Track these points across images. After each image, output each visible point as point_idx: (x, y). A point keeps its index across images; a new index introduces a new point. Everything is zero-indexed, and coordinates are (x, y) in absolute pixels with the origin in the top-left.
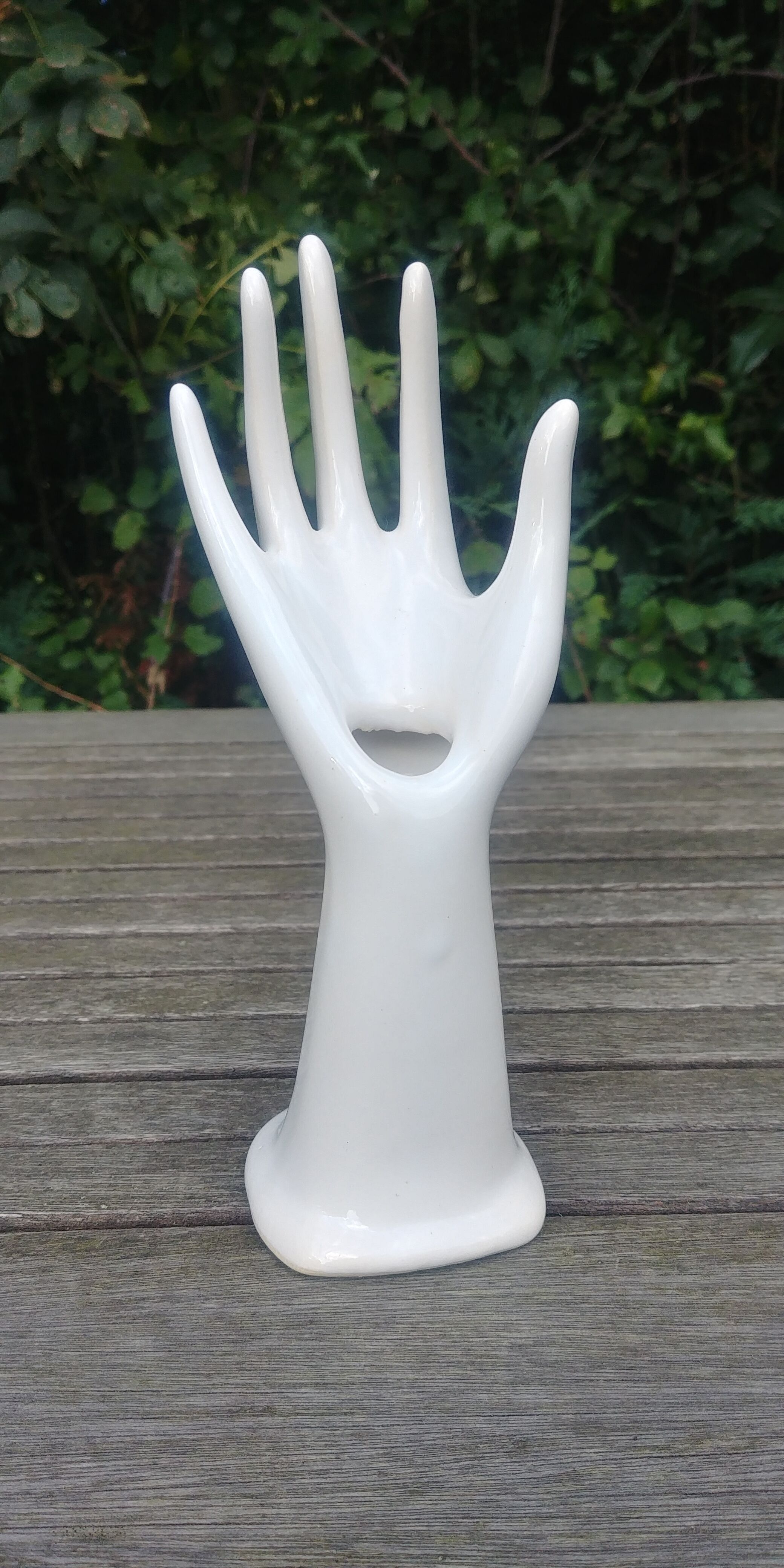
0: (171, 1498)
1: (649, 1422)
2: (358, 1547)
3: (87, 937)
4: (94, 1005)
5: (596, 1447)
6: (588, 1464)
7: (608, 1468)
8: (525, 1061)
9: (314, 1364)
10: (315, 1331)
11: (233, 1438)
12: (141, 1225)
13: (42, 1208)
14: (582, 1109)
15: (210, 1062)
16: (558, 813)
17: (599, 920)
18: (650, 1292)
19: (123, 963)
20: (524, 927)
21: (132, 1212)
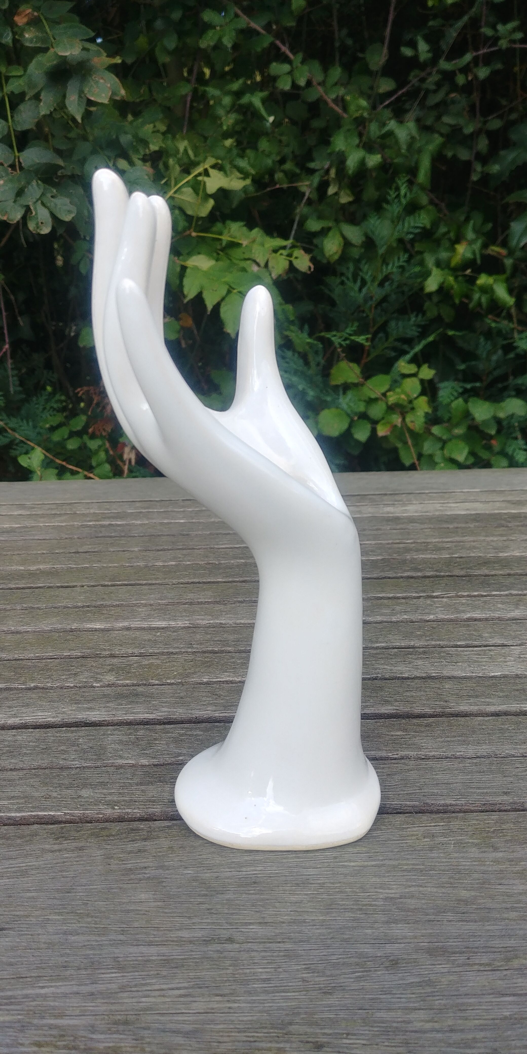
0: (169, 996)
1: (477, 948)
2: (292, 1028)
3: (96, 630)
4: (103, 675)
5: (444, 964)
6: (439, 975)
7: (451, 978)
8: (386, 711)
9: (257, 910)
10: (258, 888)
11: (207, 958)
12: (141, 819)
13: (76, 808)
14: (425, 743)
15: (180, 713)
16: (401, 546)
17: (432, 617)
18: (474, 863)
19: (120, 648)
20: (381, 622)
21: (135, 811)
